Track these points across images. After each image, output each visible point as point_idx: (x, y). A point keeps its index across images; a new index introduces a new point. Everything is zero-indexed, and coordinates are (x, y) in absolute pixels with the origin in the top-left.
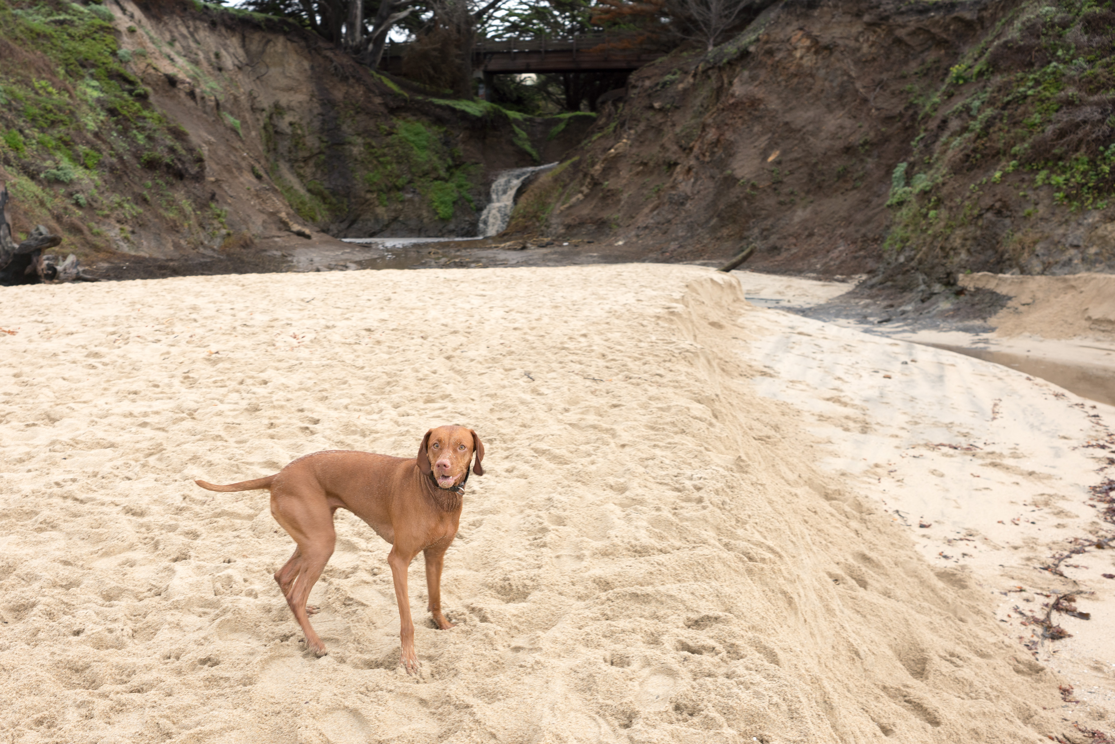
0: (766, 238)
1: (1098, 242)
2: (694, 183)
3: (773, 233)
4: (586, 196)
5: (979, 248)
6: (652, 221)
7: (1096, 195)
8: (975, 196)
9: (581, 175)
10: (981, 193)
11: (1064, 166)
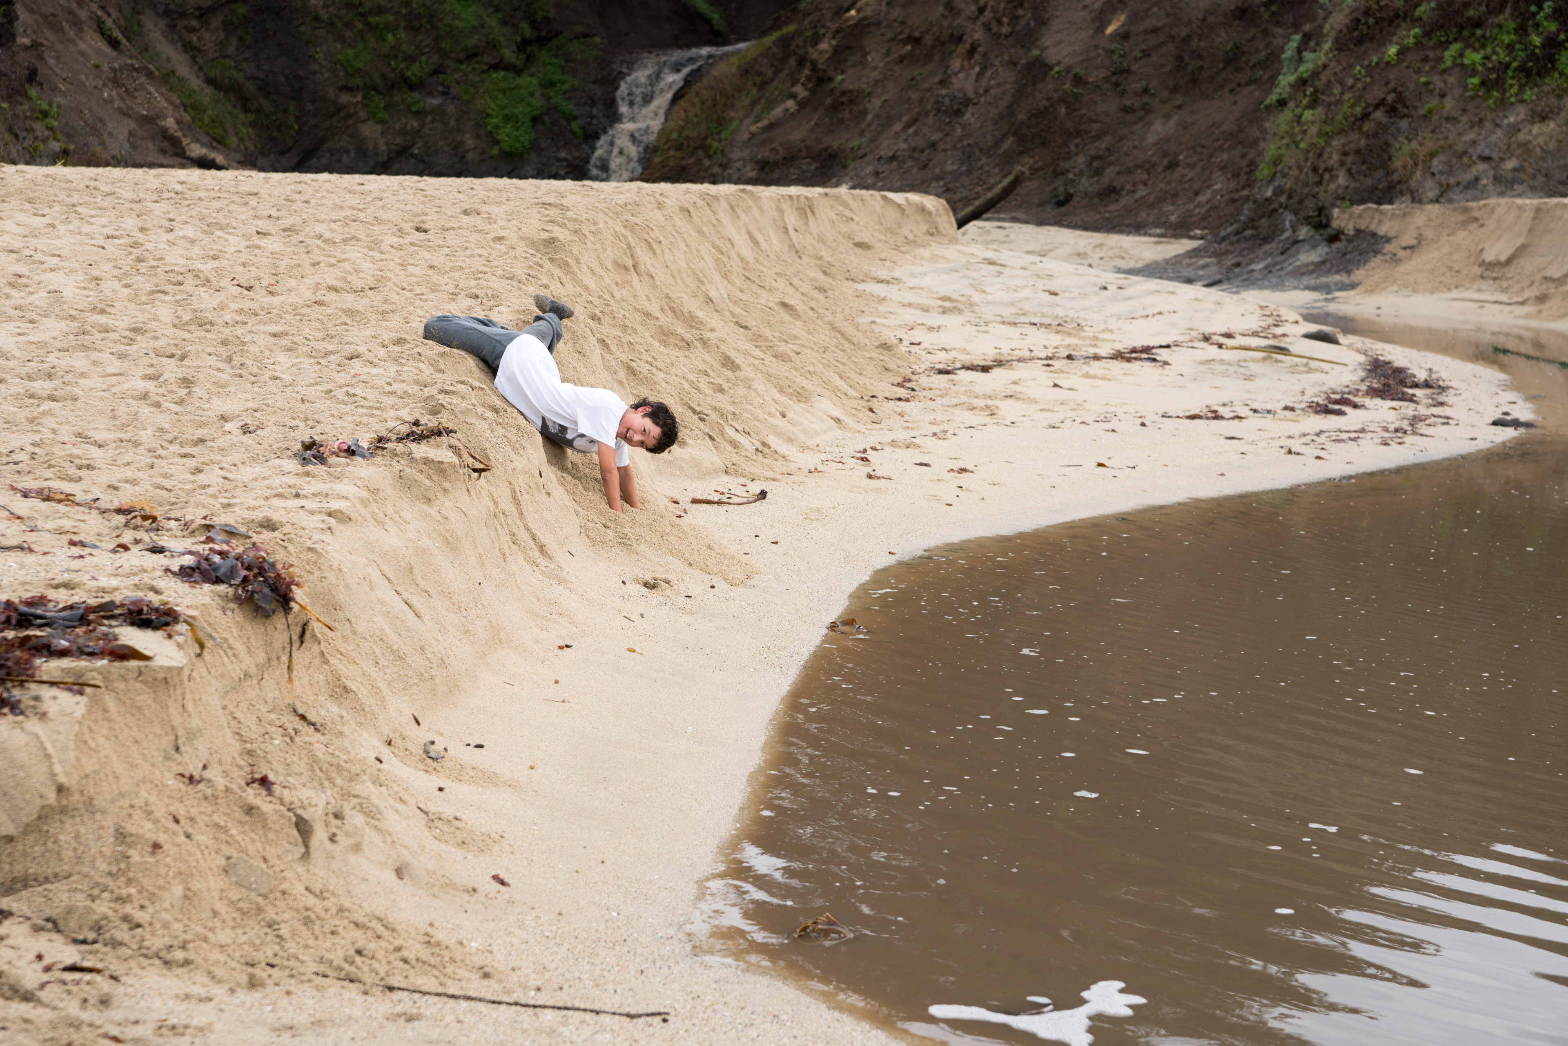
0: (1098, 172)
1: (1518, 152)
2: (981, 74)
3: (1110, 164)
4: (802, 104)
5: (1364, 167)
6: (904, 146)
7: (1524, 81)
8: (1360, 85)
9: (792, 62)
10: (1368, 79)
11: (1484, 36)
